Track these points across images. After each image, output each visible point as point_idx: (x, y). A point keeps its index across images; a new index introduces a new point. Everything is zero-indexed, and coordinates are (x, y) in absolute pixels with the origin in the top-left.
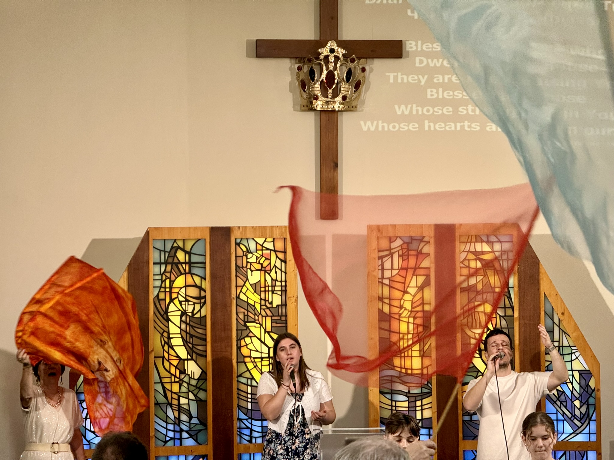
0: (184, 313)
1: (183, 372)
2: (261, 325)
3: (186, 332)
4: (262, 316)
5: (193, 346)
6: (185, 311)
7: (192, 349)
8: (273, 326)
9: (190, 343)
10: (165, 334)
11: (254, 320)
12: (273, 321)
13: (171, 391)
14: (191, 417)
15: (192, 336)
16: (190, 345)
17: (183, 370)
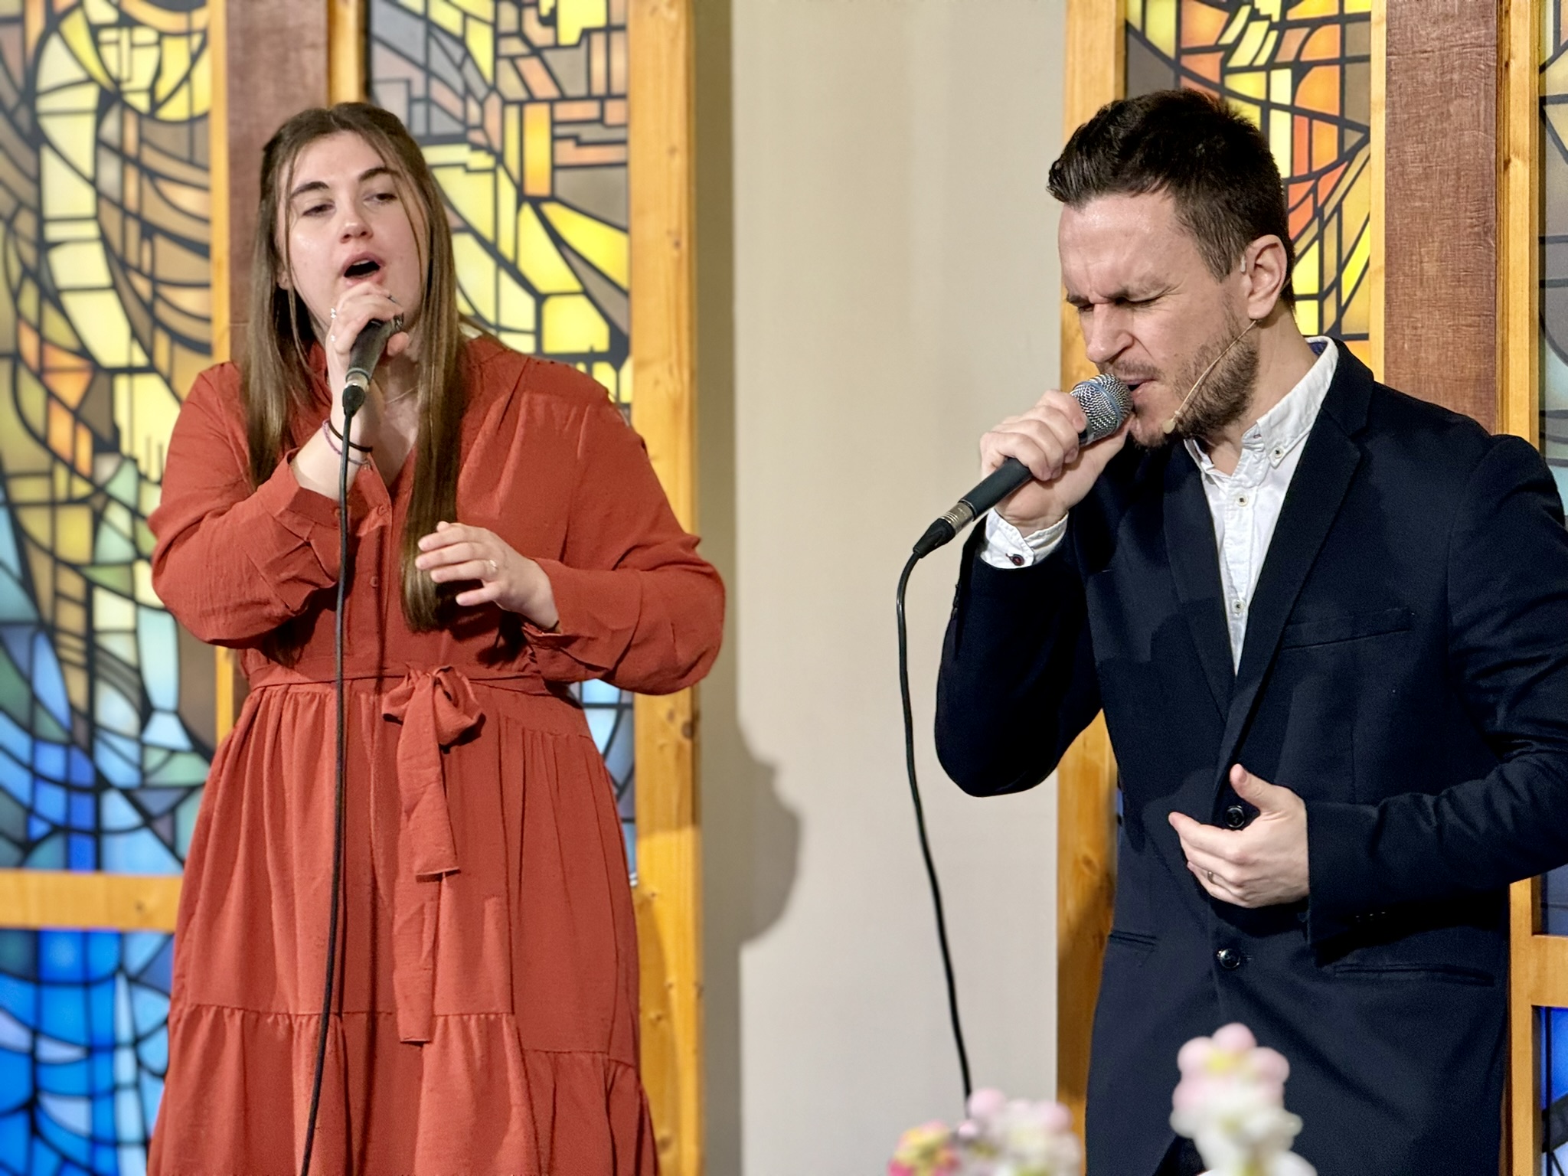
0: (111, 98)
1: (108, 443)
2: (500, 158)
3: (120, 205)
4: (506, 103)
5: (156, 294)
6: (117, 82)
7: (149, 308)
8: (561, 159)
9: (139, 270)
10: (26, 223)
11: (456, 128)
12: (560, 131)
13: (52, 553)
14: (146, 710)
15: (149, 231)
16: (143, 286)
17: (106, 433)
